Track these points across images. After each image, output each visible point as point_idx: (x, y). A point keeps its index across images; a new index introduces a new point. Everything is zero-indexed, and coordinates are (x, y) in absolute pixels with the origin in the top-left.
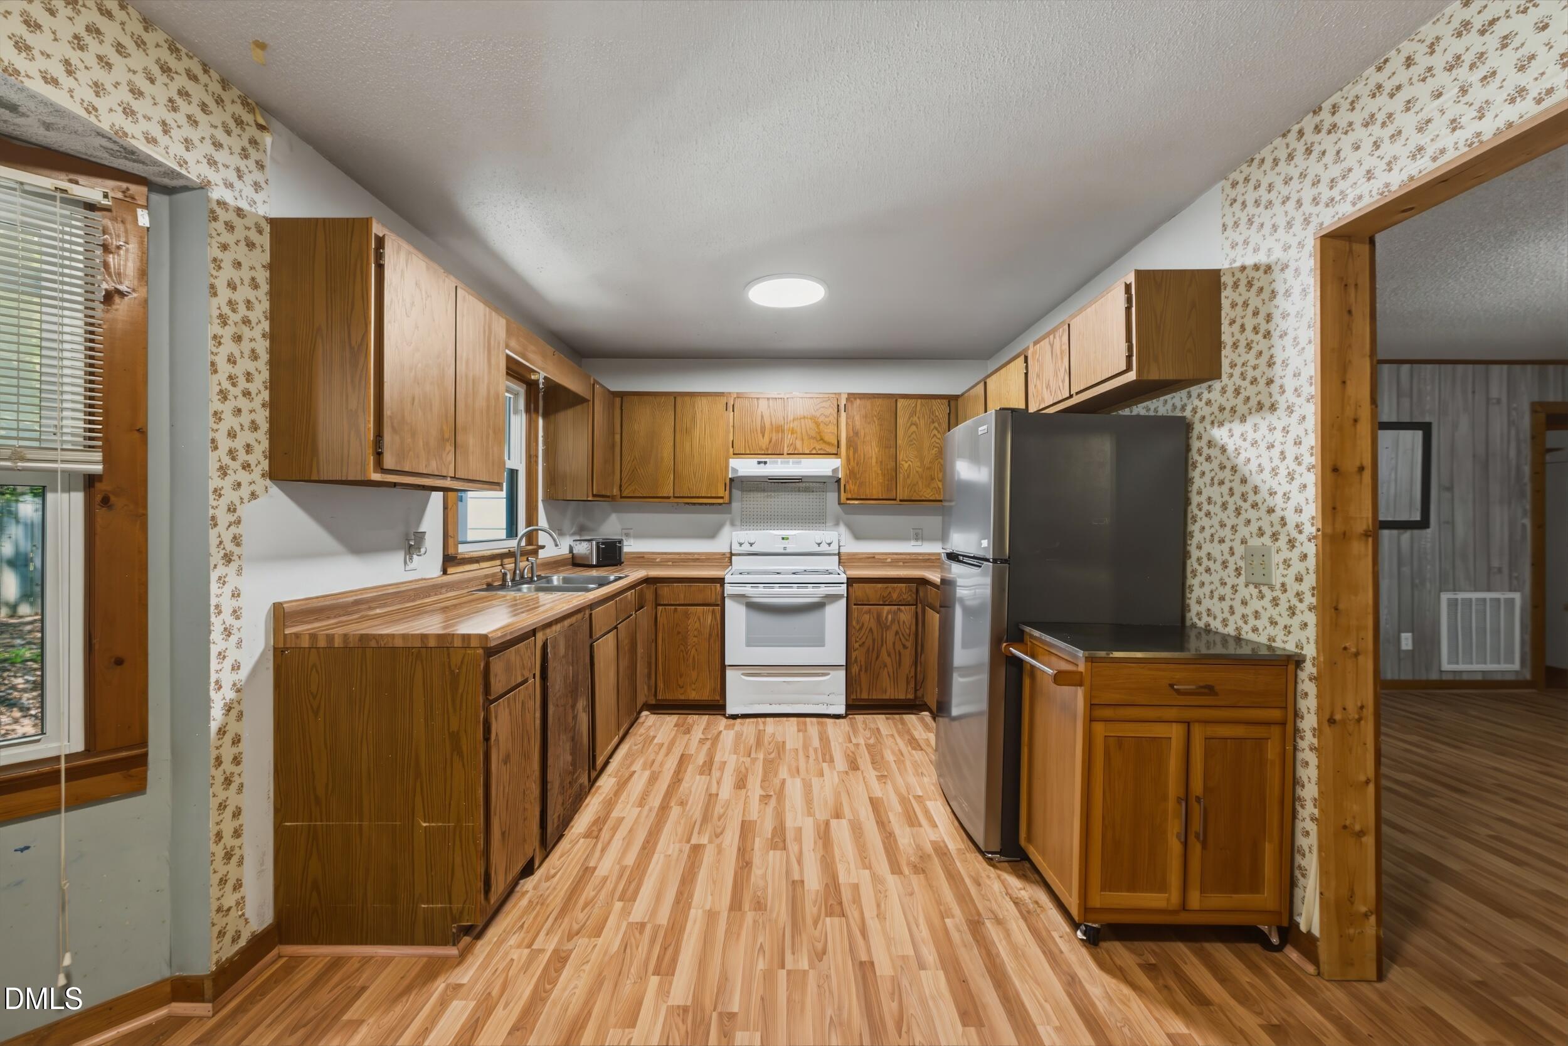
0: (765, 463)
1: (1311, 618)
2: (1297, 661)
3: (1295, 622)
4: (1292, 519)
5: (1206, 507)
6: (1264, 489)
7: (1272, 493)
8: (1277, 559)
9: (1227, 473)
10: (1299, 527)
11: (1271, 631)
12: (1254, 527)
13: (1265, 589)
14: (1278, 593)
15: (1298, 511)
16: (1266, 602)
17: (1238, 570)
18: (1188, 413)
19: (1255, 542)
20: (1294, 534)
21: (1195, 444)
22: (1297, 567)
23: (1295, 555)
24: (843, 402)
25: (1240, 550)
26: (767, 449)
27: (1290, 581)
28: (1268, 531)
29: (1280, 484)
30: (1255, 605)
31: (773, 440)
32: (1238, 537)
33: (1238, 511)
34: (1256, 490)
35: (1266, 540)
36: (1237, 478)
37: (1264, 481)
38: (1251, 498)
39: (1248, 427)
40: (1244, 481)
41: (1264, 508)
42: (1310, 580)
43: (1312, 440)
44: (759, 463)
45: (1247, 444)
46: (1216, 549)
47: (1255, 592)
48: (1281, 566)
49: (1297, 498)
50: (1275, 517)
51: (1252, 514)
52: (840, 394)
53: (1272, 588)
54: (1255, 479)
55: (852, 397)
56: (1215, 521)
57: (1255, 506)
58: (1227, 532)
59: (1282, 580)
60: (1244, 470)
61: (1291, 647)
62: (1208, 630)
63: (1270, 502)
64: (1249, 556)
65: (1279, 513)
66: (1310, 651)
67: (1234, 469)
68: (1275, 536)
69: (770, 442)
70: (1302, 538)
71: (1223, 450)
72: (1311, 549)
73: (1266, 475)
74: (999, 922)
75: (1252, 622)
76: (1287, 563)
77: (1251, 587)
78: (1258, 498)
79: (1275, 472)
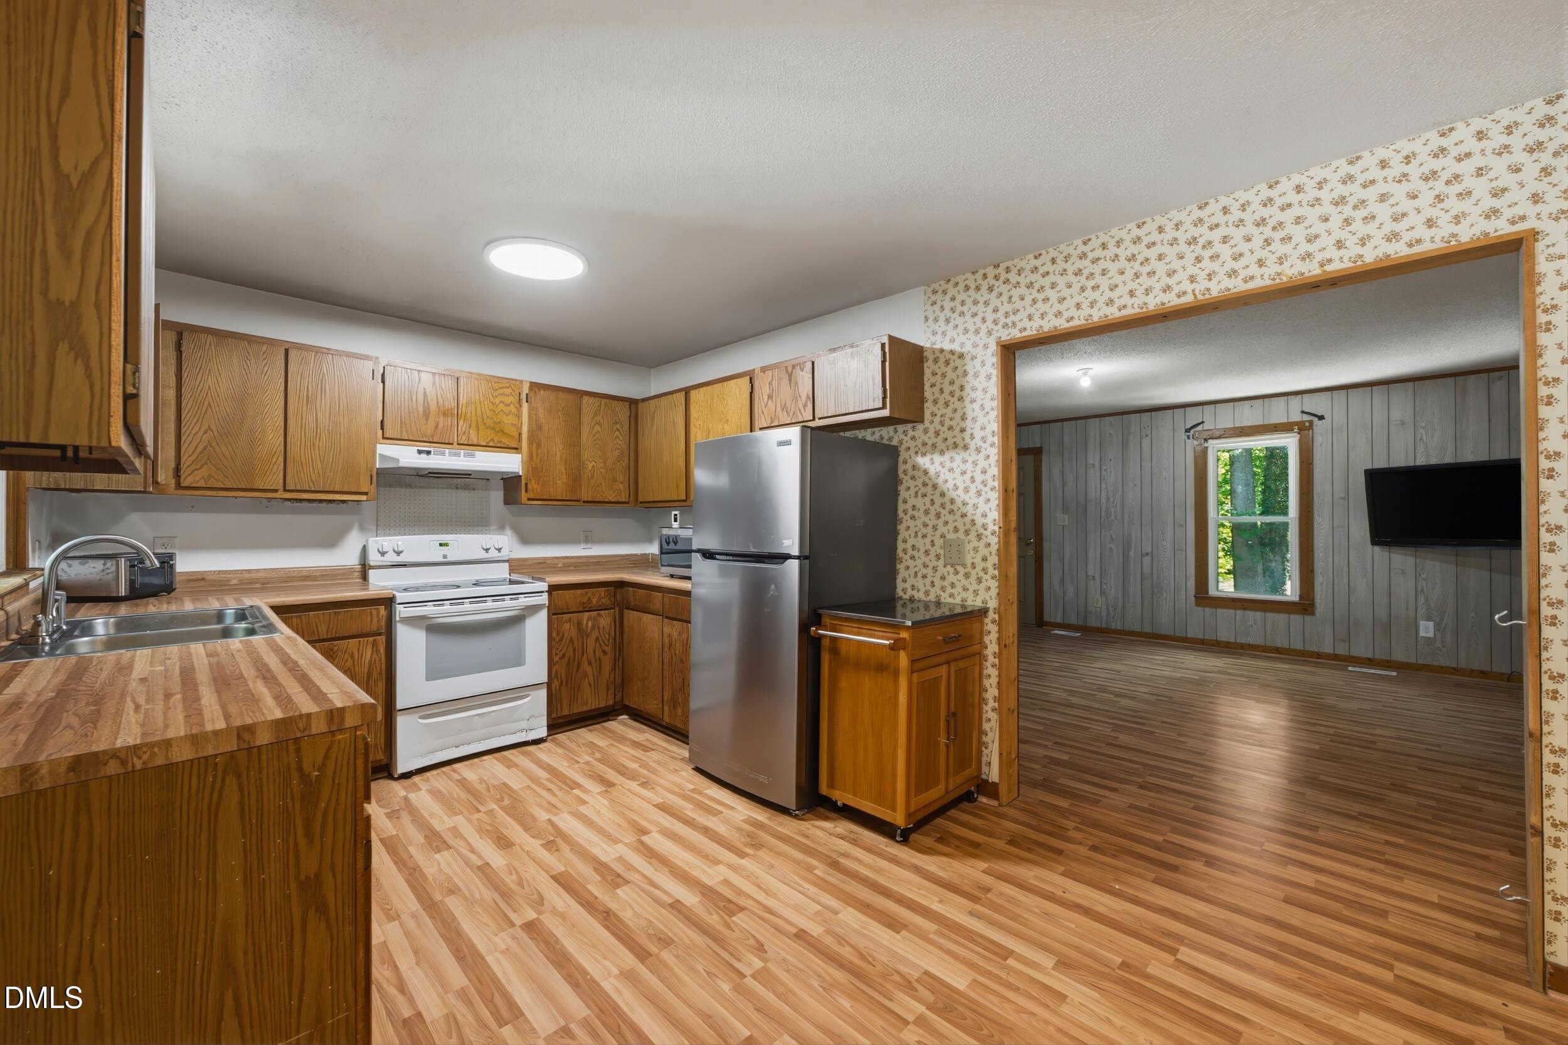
0: (429, 453)
1: (994, 584)
2: (983, 612)
3: (982, 587)
4: (979, 521)
5: (911, 512)
6: (958, 501)
7: (965, 504)
8: (970, 547)
9: (929, 490)
10: (985, 527)
11: (964, 595)
12: (951, 526)
13: (959, 568)
14: (969, 570)
15: (984, 515)
16: (960, 576)
17: (938, 557)
18: (895, 443)
19: (952, 536)
20: (981, 530)
21: (901, 467)
22: (983, 551)
23: (982, 544)
24: (526, 389)
25: (939, 542)
26: (433, 436)
27: (978, 560)
28: (962, 529)
29: (971, 498)
30: (952, 578)
31: (440, 426)
32: (938, 533)
33: (938, 516)
34: (952, 501)
35: (961, 535)
36: (938, 492)
37: (960, 495)
38: (949, 506)
39: (946, 457)
40: (943, 495)
41: (958, 514)
42: (994, 559)
43: (995, 470)
44: (420, 452)
45: (945, 470)
46: (920, 542)
47: (951, 570)
48: (972, 552)
49: (983, 507)
50: (967, 520)
51: (950, 518)
52: (521, 382)
53: (964, 566)
54: (952, 494)
55: (534, 386)
56: (919, 523)
57: (951, 512)
58: (929, 531)
59: (972, 561)
60: (943, 487)
61: (978, 603)
62: (912, 600)
63: (964, 510)
64: (948, 545)
65: (970, 517)
66: (992, 604)
67: (935, 486)
68: (967, 533)
69: (437, 427)
70: (988, 533)
71: (926, 472)
72: (994, 540)
73: (960, 492)
74: (846, 855)
75: (949, 590)
76: (976, 550)
77: (949, 566)
78: (954, 507)
79: (967, 490)
